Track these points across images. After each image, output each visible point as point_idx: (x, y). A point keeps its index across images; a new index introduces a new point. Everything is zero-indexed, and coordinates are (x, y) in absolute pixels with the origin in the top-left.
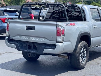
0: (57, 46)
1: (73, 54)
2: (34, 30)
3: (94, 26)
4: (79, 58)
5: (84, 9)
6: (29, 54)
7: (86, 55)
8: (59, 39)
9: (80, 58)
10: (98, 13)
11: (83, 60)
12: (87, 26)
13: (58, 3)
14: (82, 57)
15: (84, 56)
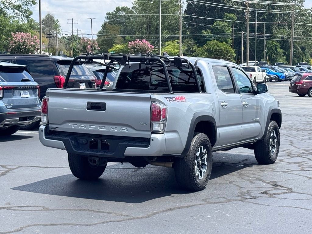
0: (153, 140)
1: (182, 158)
2: (104, 110)
3: (222, 104)
4: (194, 166)
5: (200, 67)
6: (94, 158)
7: (206, 163)
8: (156, 127)
9: (196, 167)
10: (228, 76)
11: (201, 172)
12: (207, 103)
13: (151, 56)
14: (198, 166)
15: (203, 165)
